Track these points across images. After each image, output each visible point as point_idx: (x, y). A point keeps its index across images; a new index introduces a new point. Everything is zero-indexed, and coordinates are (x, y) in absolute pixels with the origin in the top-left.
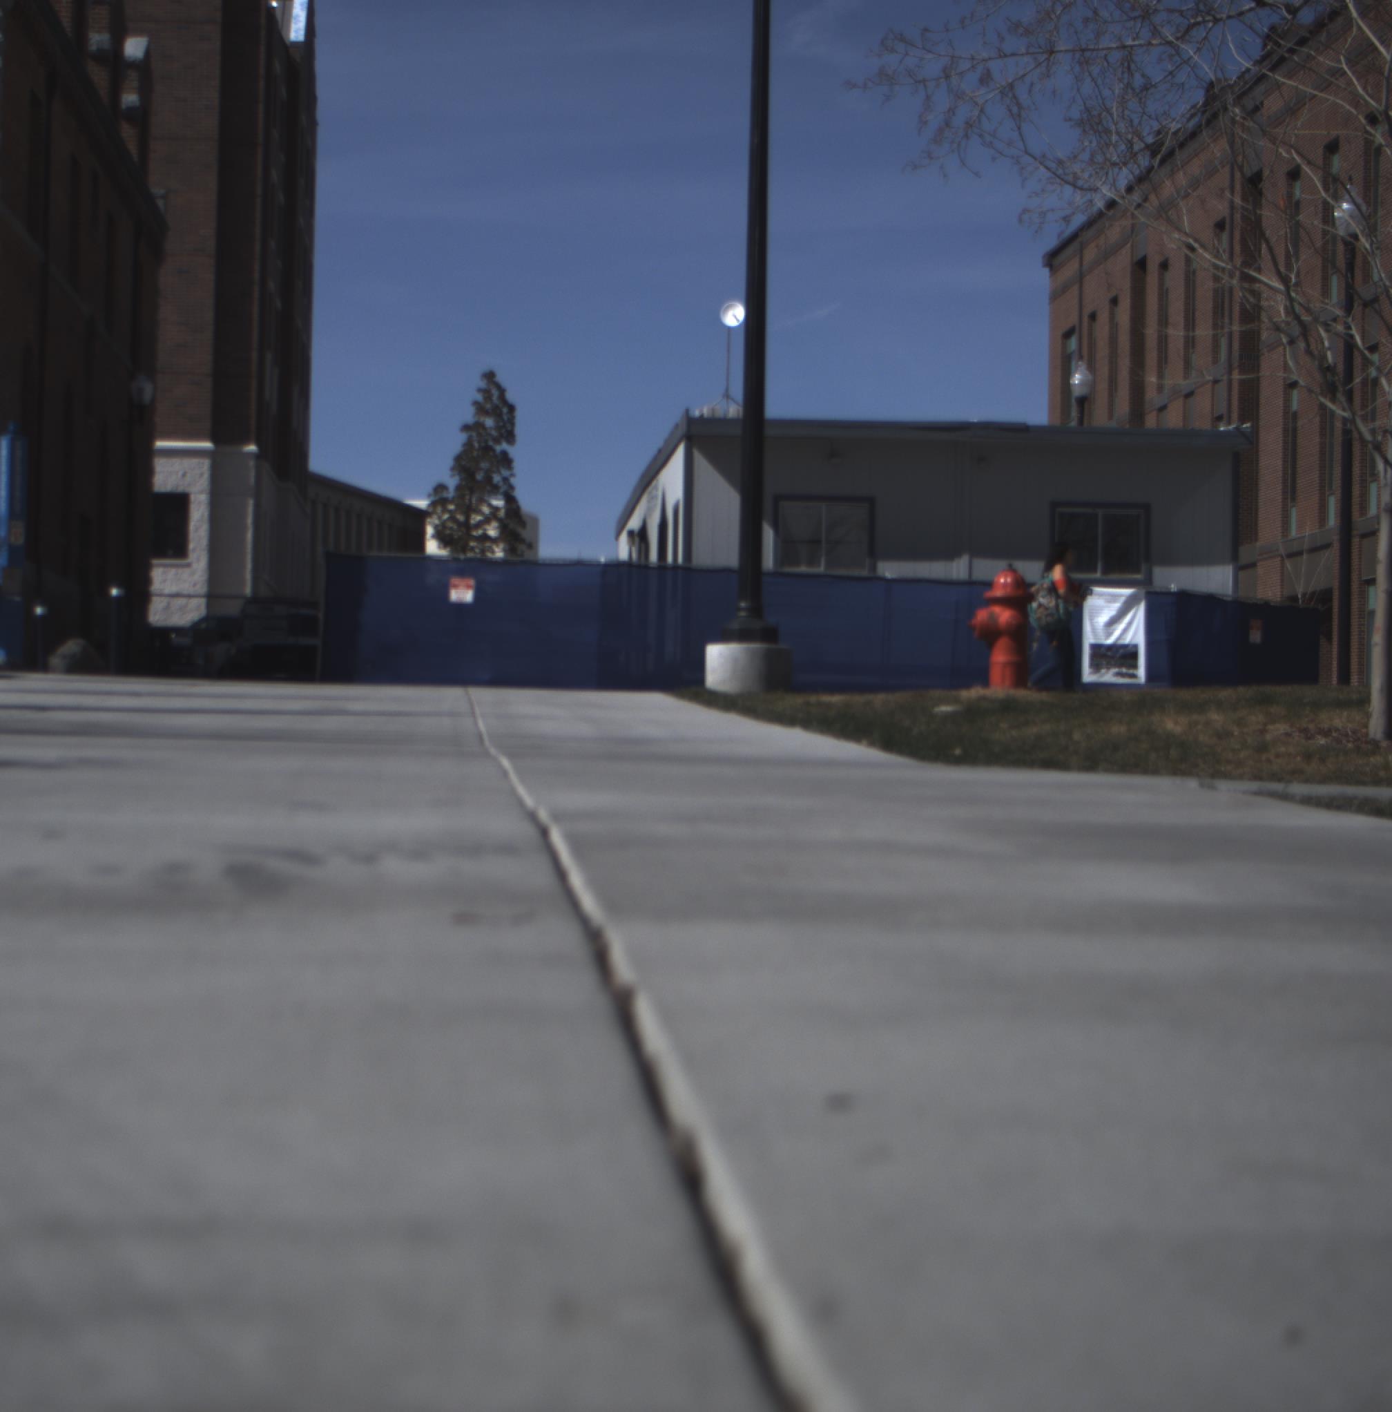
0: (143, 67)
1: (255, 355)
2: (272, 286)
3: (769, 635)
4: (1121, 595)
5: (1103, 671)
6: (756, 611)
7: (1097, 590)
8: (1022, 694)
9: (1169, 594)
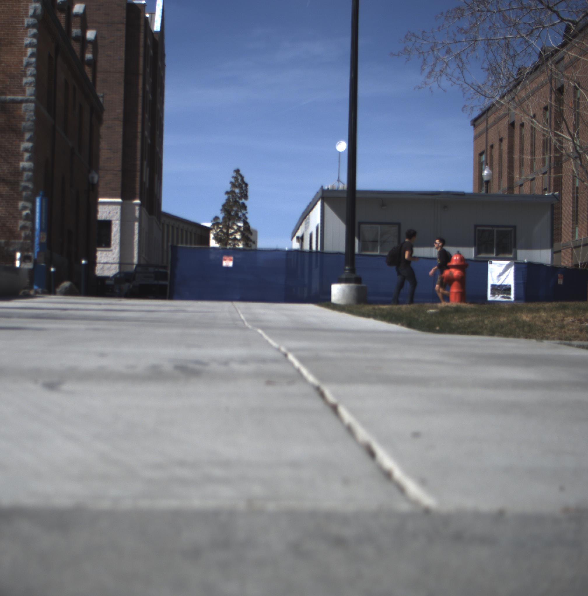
0: (94, 43)
1: (138, 163)
2: (146, 133)
3: (358, 280)
4: (504, 264)
5: (496, 296)
6: (353, 271)
7: (494, 262)
8: (463, 305)
9: (524, 263)
